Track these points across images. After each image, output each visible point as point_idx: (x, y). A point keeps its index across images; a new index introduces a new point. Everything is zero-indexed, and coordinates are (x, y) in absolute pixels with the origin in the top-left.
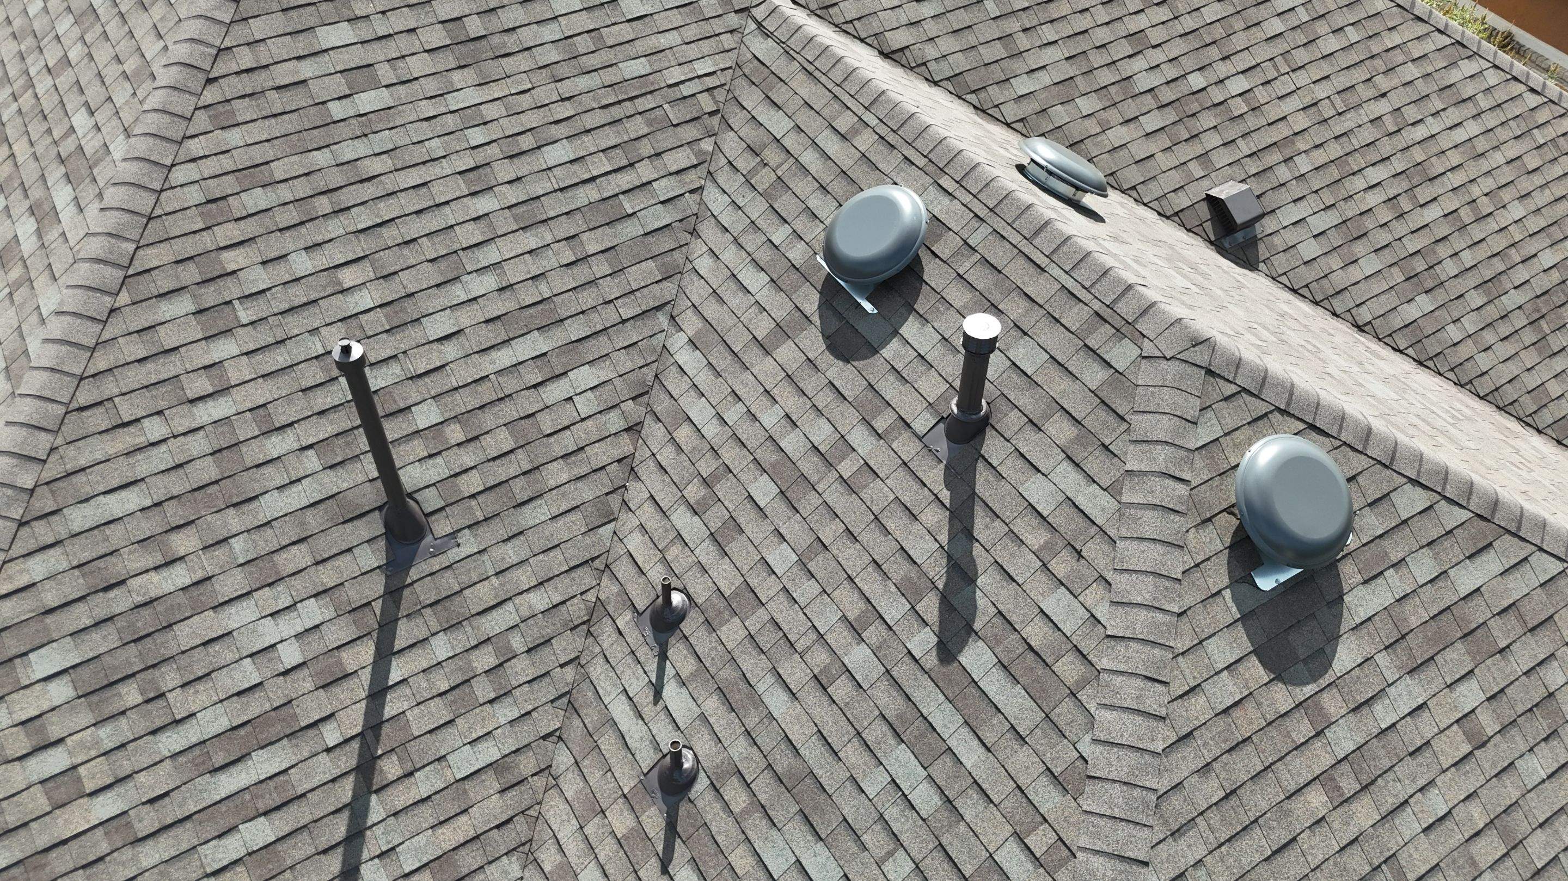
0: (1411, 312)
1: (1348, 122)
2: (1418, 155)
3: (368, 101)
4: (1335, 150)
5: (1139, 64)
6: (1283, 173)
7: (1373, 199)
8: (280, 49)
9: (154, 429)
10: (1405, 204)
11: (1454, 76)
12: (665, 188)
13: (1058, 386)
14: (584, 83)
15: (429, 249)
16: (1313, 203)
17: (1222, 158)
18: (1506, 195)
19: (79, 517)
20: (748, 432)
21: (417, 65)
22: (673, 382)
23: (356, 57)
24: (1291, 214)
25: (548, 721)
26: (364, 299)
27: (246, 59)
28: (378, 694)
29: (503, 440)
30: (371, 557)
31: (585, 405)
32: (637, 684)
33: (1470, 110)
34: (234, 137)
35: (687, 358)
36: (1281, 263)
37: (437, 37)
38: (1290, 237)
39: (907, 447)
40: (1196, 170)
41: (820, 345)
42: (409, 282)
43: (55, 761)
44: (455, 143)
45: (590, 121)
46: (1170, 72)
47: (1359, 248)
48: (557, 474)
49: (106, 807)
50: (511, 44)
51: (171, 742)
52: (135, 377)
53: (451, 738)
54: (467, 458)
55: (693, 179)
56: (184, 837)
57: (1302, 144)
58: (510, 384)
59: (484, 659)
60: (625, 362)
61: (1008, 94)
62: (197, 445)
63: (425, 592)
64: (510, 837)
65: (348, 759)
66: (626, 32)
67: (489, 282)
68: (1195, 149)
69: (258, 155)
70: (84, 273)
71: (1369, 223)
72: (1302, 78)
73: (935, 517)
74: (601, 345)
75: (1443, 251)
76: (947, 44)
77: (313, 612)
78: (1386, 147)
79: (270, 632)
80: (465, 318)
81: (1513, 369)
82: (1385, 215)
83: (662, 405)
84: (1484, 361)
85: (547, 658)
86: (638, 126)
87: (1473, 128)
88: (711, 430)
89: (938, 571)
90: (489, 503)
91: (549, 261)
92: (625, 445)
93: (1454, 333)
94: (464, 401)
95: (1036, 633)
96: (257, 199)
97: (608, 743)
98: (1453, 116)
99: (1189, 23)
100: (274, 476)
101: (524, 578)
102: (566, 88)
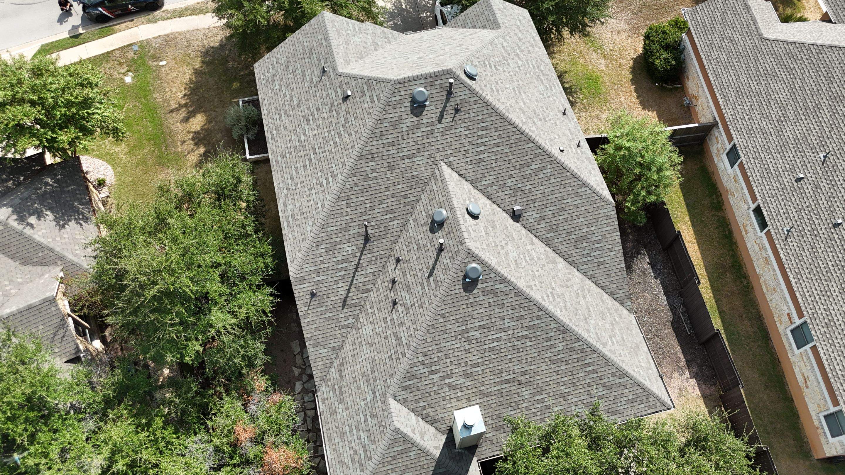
0: (549, 235)
1: (550, 197)
2: (563, 206)
3: (374, 175)
4: (545, 202)
5: (509, 181)
6: (532, 205)
7: (549, 213)
8: (364, 165)
9: (339, 219)
10: (556, 215)
11: (580, 190)
12: (415, 194)
13: (452, 248)
14: (407, 175)
15: (378, 199)
16: (536, 212)
17: (519, 201)
18: (580, 216)
19: (329, 229)
20: (416, 237)
21: (382, 170)
22: (409, 224)
23: (373, 168)
24: (528, 214)
25: (380, 269)
26: (368, 205)
27: (359, 166)
28: (360, 260)
29: (383, 229)
30: (362, 242)
31: (395, 226)
32: (393, 268)
33: (580, 198)
34: (355, 178)
35: (411, 222)
36: (524, 222)
37: (386, 165)
38: (528, 218)
39: (434, 249)
40: (513, 202)
41: (428, 229)
42: (374, 204)
43: (322, 259)
44: (385, 183)
45: (406, 181)
46: (515, 183)
47: (542, 222)
48: (389, 235)
49: (326, 265)
50: (397, 167)
51: (335, 260)
52: (338, 212)
53: (368, 268)
54: (377, 231)
55: (420, 193)
56: (334, 271)
57: (538, 200)
58: (385, 221)
59: (374, 259)
60: (403, 221)
61: (480, 184)
62: (343, 222)
63: (368, 248)
64: (372, 282)
65: (354, 267)
66: (416, 167)
67: (386, 205)
68: (515, 198)
69: (358, 182)
70: (333, 196)
71: (546, 217)
72: (543, 187)
73: (433, 260)
74: (400, 217)
75: (560, 225)
76: (472, 174)
77: (354, 247)
78: (556, 203)
79: (348, 249)
80: (381, 210)
81: (566, 249)
82: (551, 216)
83: (406, 228)
84: (560, 247)
85: (382, 261)
86: (414, 183)
87: (579, 202)
88: (411, 235)
89: (431, 267)
90: (379, 238)
91: (395, 203)
92: (399, 233)
93: (556, 241)
94: (378, 222)
95: (438, 278)
96: (357, 188)
97: (387, 274)
98: (576, 199)
99: (523, 174)
100: (352, 228)
101: (381, 249)
102: (404, 176)
